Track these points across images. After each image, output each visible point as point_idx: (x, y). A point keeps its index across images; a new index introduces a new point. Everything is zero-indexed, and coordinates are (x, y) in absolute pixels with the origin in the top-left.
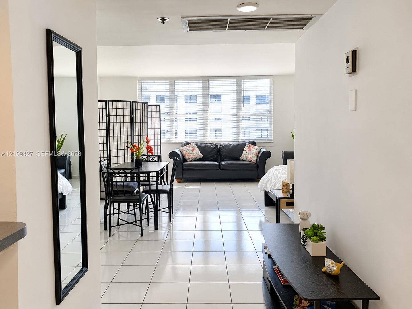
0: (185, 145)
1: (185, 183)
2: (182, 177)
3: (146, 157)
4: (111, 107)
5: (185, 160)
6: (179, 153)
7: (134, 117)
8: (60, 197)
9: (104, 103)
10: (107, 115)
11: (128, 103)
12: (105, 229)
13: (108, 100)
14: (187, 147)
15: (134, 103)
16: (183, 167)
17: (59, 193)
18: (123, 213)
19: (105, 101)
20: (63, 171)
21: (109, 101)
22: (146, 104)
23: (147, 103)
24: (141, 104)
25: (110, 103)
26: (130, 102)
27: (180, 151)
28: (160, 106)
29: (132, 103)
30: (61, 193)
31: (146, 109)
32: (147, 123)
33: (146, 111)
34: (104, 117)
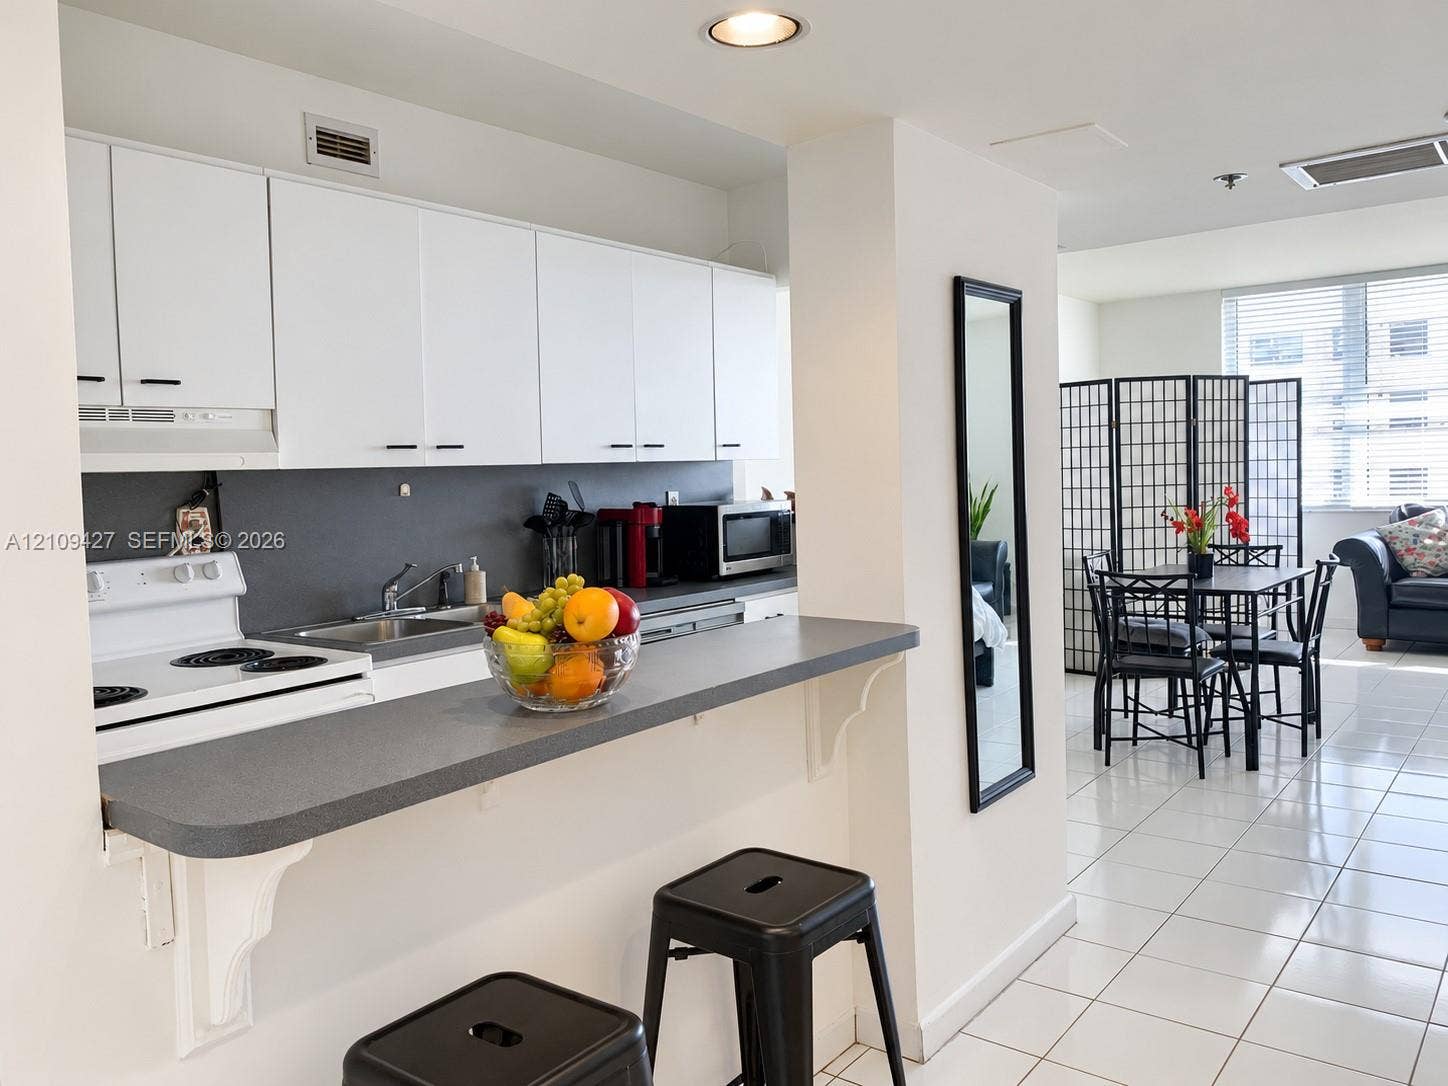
0: (1402, 517)
1: (1400, 655)
2: (1384, 630)
3: (1232, 551)
4: (1124, 397)
5: (1399, 571)
6: (1377, 546)
7: (1201, 426)
8: (977, 652)
9: (1104, 388)
10: (1114, 424)
11: (1181, 384)
12: (1098, 747)
13: (1116, 380)
14: (1410, 523)
15: (1200, 383)
16: (1389, 596)
17: (976, 639)
18: (1152, 712)
19: (1108, 382)
20: (989, 588)
21: (1118, 381)
22: (1241, 383)
23: (1245, 378)
24: (1225, 382)
25: (1123, 386)
26: (1186, 378)
27: (1382, 539)
28: (1298, 381)
29: (1191, 383)
30: (981, 641)
31: (1241, 396)
32: (1246, 442)
33: (1241, 403)
34: (1105, 431)
